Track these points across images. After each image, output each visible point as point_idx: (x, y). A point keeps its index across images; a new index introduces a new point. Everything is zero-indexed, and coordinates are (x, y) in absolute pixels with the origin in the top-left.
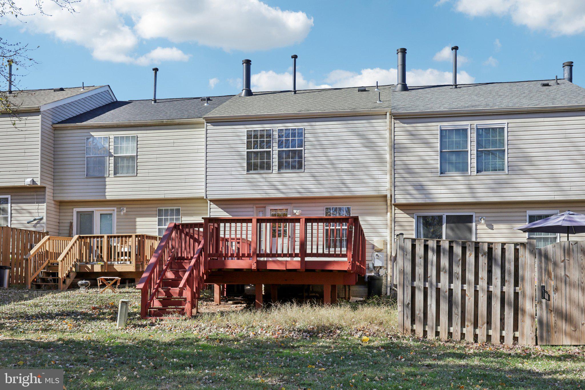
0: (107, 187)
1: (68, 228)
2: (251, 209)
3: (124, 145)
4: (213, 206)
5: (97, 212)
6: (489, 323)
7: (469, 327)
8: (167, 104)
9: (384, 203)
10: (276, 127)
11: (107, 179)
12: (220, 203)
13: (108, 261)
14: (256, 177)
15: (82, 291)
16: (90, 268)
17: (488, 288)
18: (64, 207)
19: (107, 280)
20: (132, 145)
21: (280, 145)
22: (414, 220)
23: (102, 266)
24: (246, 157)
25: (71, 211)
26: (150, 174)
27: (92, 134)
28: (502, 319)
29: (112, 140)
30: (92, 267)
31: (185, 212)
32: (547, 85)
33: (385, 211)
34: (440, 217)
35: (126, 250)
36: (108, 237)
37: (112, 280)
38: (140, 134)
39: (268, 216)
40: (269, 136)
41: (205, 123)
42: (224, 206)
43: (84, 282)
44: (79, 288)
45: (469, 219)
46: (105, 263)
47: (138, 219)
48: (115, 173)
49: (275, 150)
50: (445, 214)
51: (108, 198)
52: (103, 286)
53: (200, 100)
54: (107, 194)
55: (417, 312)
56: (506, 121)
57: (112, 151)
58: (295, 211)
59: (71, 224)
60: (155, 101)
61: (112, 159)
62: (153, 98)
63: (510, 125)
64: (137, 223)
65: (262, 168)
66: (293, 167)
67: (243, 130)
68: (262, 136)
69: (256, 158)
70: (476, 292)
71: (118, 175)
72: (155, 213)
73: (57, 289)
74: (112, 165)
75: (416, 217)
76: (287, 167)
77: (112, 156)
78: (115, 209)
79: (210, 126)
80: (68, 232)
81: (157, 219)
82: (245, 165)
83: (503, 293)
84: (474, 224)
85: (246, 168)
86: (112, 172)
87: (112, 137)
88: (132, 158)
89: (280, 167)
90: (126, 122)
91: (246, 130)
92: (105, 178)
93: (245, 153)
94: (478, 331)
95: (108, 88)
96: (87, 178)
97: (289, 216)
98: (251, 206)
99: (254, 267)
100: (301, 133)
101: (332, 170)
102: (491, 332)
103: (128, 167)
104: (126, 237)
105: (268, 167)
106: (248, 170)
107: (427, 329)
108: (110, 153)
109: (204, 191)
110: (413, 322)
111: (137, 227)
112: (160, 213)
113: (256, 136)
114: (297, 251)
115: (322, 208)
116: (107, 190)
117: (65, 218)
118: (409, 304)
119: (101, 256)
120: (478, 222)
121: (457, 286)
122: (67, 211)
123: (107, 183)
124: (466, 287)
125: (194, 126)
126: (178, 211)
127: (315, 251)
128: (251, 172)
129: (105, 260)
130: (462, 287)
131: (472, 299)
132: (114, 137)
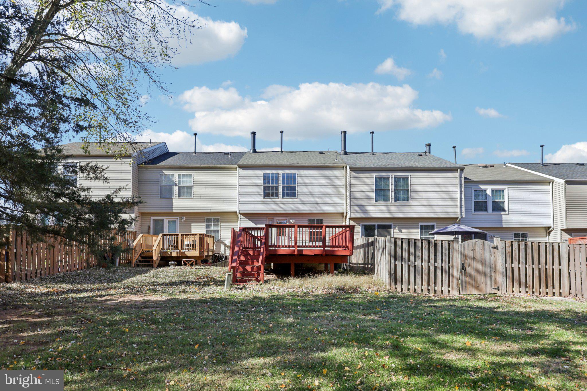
0: (174, 204)
1: (147, 229)
2: (265, 220)
3: (185, 179)
4: (242, 217)
5: (166, 219)
6: (435, 283)
7: (425, 286)
8: (204, 155)
9: (342, 217)
10: (281, 172)
11: (174, 200)
12: (246, 215)
13: (181, 249)
14: (268, 201)
15: (172, 267)
16: (169, 253)
17: (435, 264)
18: (145, 216)
19: (187, 261)
20: (190, 179)
21: (283, 182)
22: (360, 227)
23: (177, 253)
24: (263, 189)
25: (149, 218)
26: (202, 197)
27: (164, 171)
28: (442, 281)
29: (177, 176)
30: (171, 253)
31: (223, 220)
32: (421, 155)
33: (342, 221)
34: (374, 225)
35: (188, 243)
36: (181, 235)
37: (190, 261)
38: (195, 173)
39: (275, 224)
40: (276, 177)
41: (238, 168)
42: (249, 217)
43: (173, 262)
44: (170, 266)
45: (389, 227)
46: (180, 251)
47: (192, 224)
48: (179, 196)
49: (280, 185)
50: (377, 224)
51: (174, 211)
52: (185, 264)
53: (223, 154)
54: (173, 209)
55: (398, 278)
56: (409, 174)
57: (177, 183)
58: (291, 221)
59: (149, 227)
60: (195, 153)
61: (177, 187)
62: (194, 151)
63: (411, 176)
64: (192, 227)
65: (272, 195)
66: (291, 196)
67: (260, 173)
68: (272, 177)
69: (269, 189)
70: (429, 266)
71: (181, 197)
72: (203, 220)
73: (152, 267)
74: (177, 191)
75: (361, 225)
76: (287, 195)
77: (177, 186)
78: (178, 218)
79: (241, 170)
80: (147, 231)
81: (205, 224)
82: (263, 193)
83: (442, 267)
84: (392, 229)
85: (263, 195)
86: (177, 195)
87: (177, 174)
88: (190, 188)
89: (283, 196)
90: (186, 165)
91: (263, 173)
92: (172, 199)
93: (263, 187)
94: (429, 288)
95: (165, 144)
96: (160, 199)
97: (288, 224)
98: (265, 217)
99: (296, 253)
100: (295, 176)
101: (312, 198)
102: (436, 288)
103: (187, 193)
104: (186, 235)
105: (276, 195)
106: (265, 196)
107: (403, 287)
108: (175, 183)
109: (237, 208)
110: (396, 283)
111: (192, 229)
112: (207, 221)
113: (269, 177)
114: (293, 244)
115: (307, 219)
116: (173, 206)
117: (145, 223)
118: (393, 274)
119: (177, 247)
120: (394, 228)
121: (418, 263)
122: (146, 218)
123: (174, 202)
124: (423, 264)
125: (231, 169)
126: (219, 219)
127: (304, 244)
128: (266, 198)
129: (180, 249)
130: (421, 264)
131: (427, 270)
132: (179, 174)
